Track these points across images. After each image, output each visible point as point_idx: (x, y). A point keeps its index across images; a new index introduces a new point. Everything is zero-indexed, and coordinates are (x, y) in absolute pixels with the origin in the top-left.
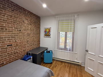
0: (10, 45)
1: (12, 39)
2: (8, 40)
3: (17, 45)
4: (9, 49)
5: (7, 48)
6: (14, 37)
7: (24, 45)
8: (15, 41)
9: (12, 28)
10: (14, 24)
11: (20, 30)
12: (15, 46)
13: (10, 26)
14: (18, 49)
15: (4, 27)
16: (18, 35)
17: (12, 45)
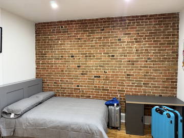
0: (97, 77)
1: (100, 69)
2: (96, 69)
3: (107, 79)
4: (96, 81)
5: (94, 79)
6: (103, 67)
7: (120, 80)
8: (105, 72)
9: (101, 54)
10: (103, 48)
11: (113, 56)
12: (103, 80)
13: (98, 52)
14: (108, 85)
15: (92, 54)
16: (109, 64)
17: (100, 77)
